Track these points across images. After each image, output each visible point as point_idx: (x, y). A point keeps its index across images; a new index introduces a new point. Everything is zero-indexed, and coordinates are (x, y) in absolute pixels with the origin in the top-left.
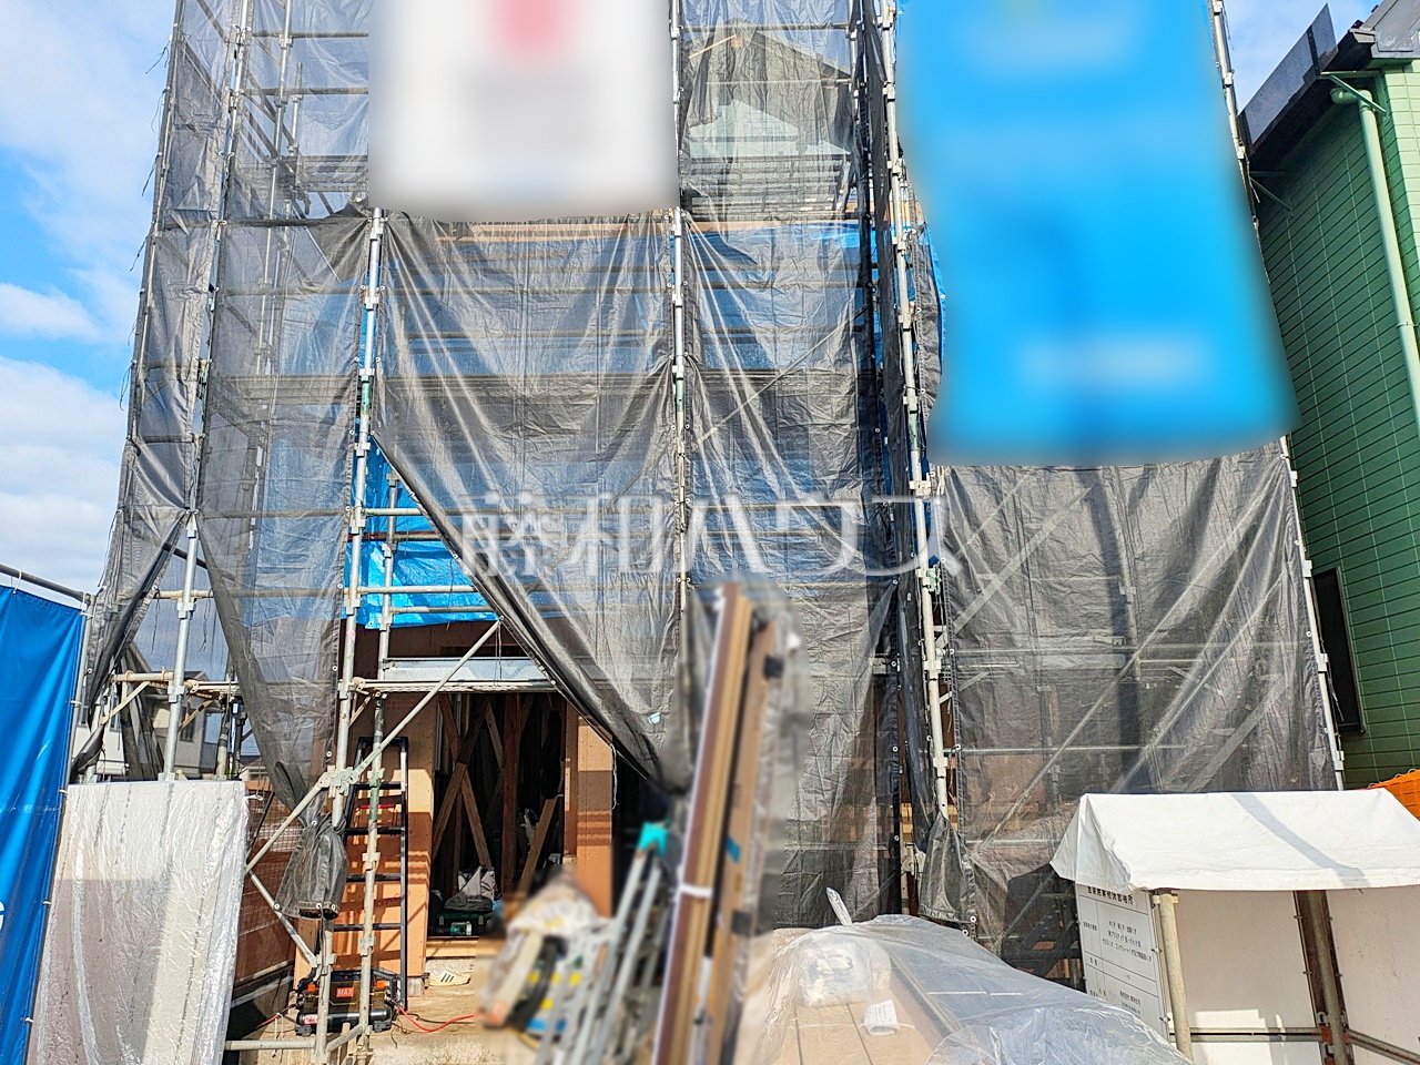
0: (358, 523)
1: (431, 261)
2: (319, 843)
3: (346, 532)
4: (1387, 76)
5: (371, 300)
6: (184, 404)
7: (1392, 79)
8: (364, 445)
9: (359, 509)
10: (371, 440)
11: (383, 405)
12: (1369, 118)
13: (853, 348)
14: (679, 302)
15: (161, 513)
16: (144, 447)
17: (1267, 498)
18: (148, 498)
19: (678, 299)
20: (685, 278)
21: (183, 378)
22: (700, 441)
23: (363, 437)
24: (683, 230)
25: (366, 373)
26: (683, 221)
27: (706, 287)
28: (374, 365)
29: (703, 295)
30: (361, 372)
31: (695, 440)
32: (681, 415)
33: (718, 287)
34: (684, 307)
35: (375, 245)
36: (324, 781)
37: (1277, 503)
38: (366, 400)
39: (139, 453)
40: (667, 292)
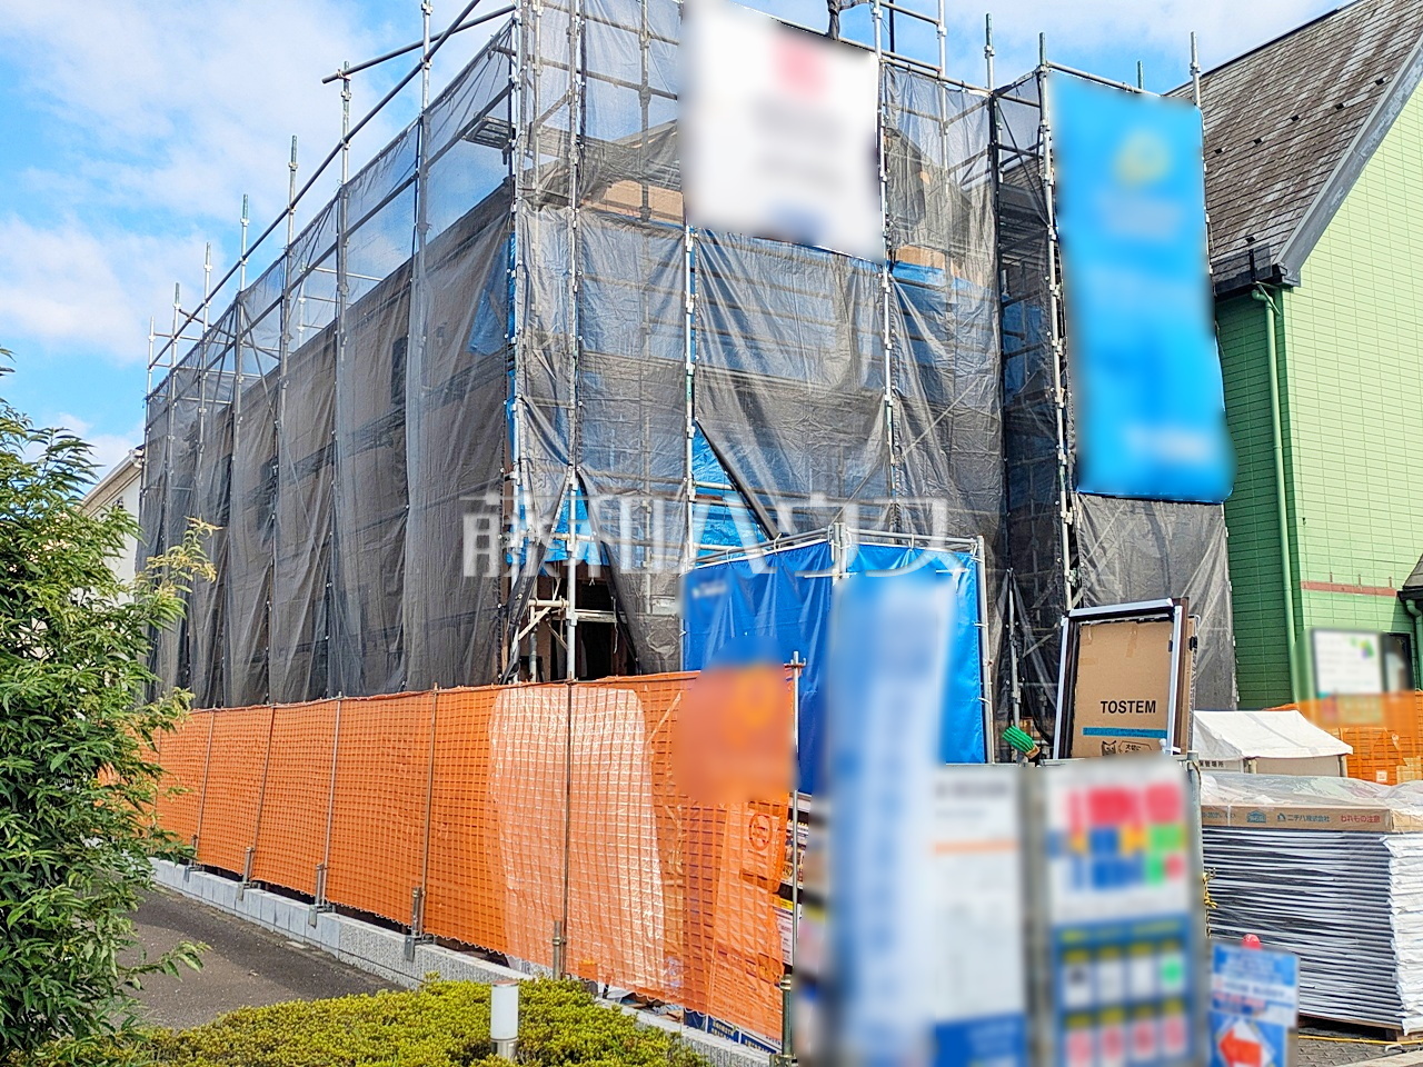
0: (693, 492)
4: (1283, 292)
5: (689, 305)
7: (1285, 294)
12: (1271, 313)
19: (887, 342)
20: (892, 327)
24: (891, 288)
26: (889, 280)
34: (891, 350)
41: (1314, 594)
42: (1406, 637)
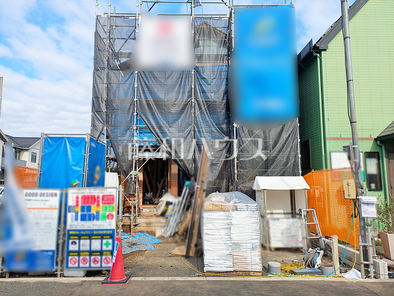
0: (135, 128)
1: (147, 77)
2: (131, 183)
3: (133, 129)
4: (322, 52)
5: (136, 86)
6: (103, 105)
7: (323, 52)
8: (135, 114)
9: (135, 126)
10: (136, 112)
11: (139, 106)
12: (318, 59)
13: (225, 97)
14: (193, 88)
15: (100, 126)
16: (95, 113)
17: (293, 129)
18: (97, 123)
19: (193, 87)
20: (194, 83)
21: (102, 100)
22: (197, 114)
23: (135, 112)
24: (194, 73)
25: (135, 100)
26: (194, 71)
27: (198, 84)
28: (137, 98)
29: (198, 86)
30: (134, 100)
31: (196, 114)
32: (193, 109)
33: (200, 84)
34: (194, 88)
35: (136, 75)
36: (131, 173)
37: (295, 129)
38: (135, 105)
39: (95, 114)
40: (191, 85)
41: (331, 141)
42: (378, 153)
